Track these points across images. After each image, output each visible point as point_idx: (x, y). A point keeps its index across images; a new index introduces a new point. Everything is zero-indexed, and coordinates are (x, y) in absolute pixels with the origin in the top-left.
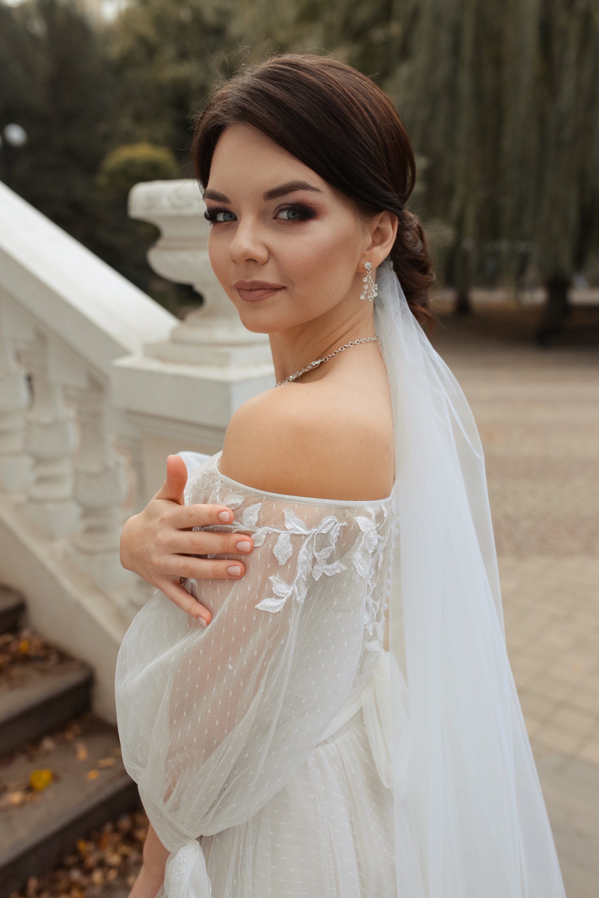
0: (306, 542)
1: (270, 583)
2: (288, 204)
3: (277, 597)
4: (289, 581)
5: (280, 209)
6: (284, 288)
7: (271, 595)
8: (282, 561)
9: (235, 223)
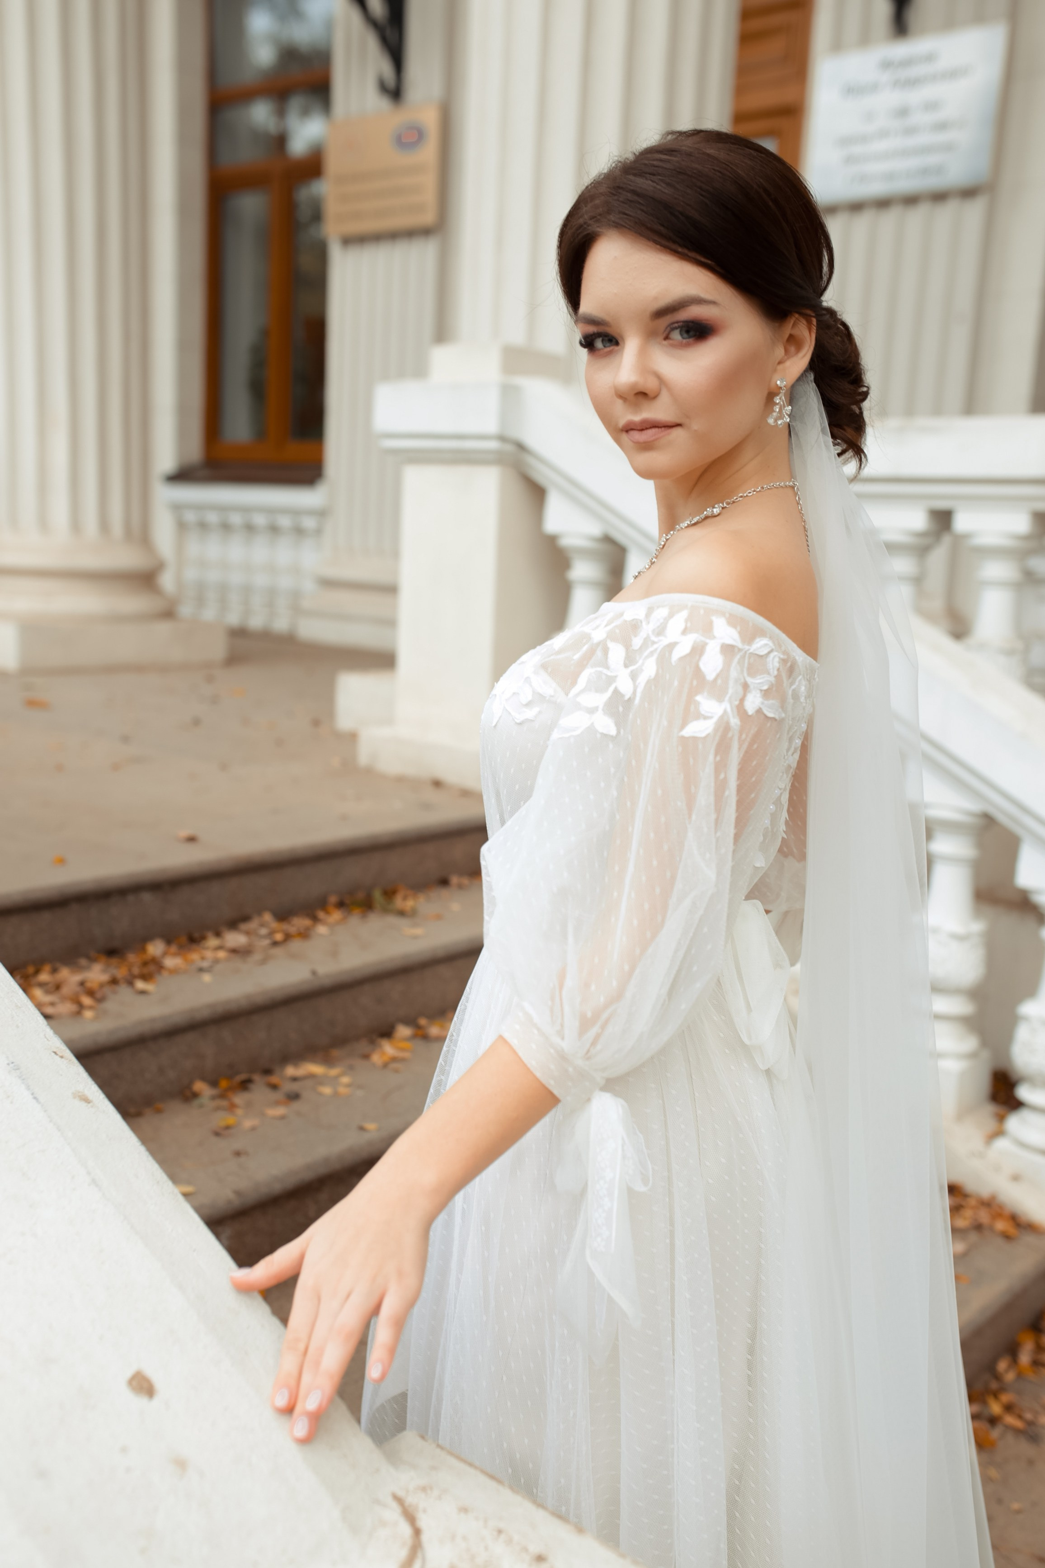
0: (738, 657)
1: (698, 704)
2: (680, 322)
3: (706, 718)
4: (720, 699)
5: (671, 328)
6: (679, 425)
7: (699, 716)
8: (710, 675)
9: (616, 348)
